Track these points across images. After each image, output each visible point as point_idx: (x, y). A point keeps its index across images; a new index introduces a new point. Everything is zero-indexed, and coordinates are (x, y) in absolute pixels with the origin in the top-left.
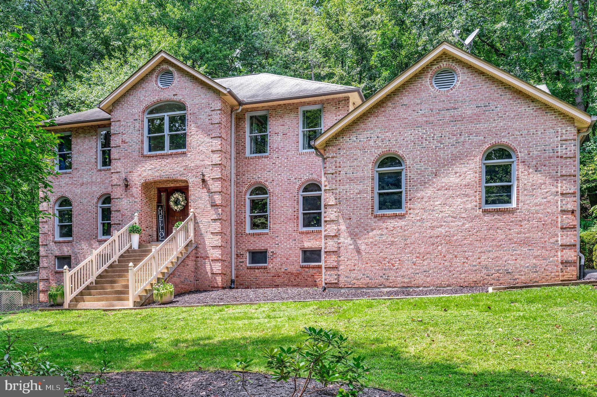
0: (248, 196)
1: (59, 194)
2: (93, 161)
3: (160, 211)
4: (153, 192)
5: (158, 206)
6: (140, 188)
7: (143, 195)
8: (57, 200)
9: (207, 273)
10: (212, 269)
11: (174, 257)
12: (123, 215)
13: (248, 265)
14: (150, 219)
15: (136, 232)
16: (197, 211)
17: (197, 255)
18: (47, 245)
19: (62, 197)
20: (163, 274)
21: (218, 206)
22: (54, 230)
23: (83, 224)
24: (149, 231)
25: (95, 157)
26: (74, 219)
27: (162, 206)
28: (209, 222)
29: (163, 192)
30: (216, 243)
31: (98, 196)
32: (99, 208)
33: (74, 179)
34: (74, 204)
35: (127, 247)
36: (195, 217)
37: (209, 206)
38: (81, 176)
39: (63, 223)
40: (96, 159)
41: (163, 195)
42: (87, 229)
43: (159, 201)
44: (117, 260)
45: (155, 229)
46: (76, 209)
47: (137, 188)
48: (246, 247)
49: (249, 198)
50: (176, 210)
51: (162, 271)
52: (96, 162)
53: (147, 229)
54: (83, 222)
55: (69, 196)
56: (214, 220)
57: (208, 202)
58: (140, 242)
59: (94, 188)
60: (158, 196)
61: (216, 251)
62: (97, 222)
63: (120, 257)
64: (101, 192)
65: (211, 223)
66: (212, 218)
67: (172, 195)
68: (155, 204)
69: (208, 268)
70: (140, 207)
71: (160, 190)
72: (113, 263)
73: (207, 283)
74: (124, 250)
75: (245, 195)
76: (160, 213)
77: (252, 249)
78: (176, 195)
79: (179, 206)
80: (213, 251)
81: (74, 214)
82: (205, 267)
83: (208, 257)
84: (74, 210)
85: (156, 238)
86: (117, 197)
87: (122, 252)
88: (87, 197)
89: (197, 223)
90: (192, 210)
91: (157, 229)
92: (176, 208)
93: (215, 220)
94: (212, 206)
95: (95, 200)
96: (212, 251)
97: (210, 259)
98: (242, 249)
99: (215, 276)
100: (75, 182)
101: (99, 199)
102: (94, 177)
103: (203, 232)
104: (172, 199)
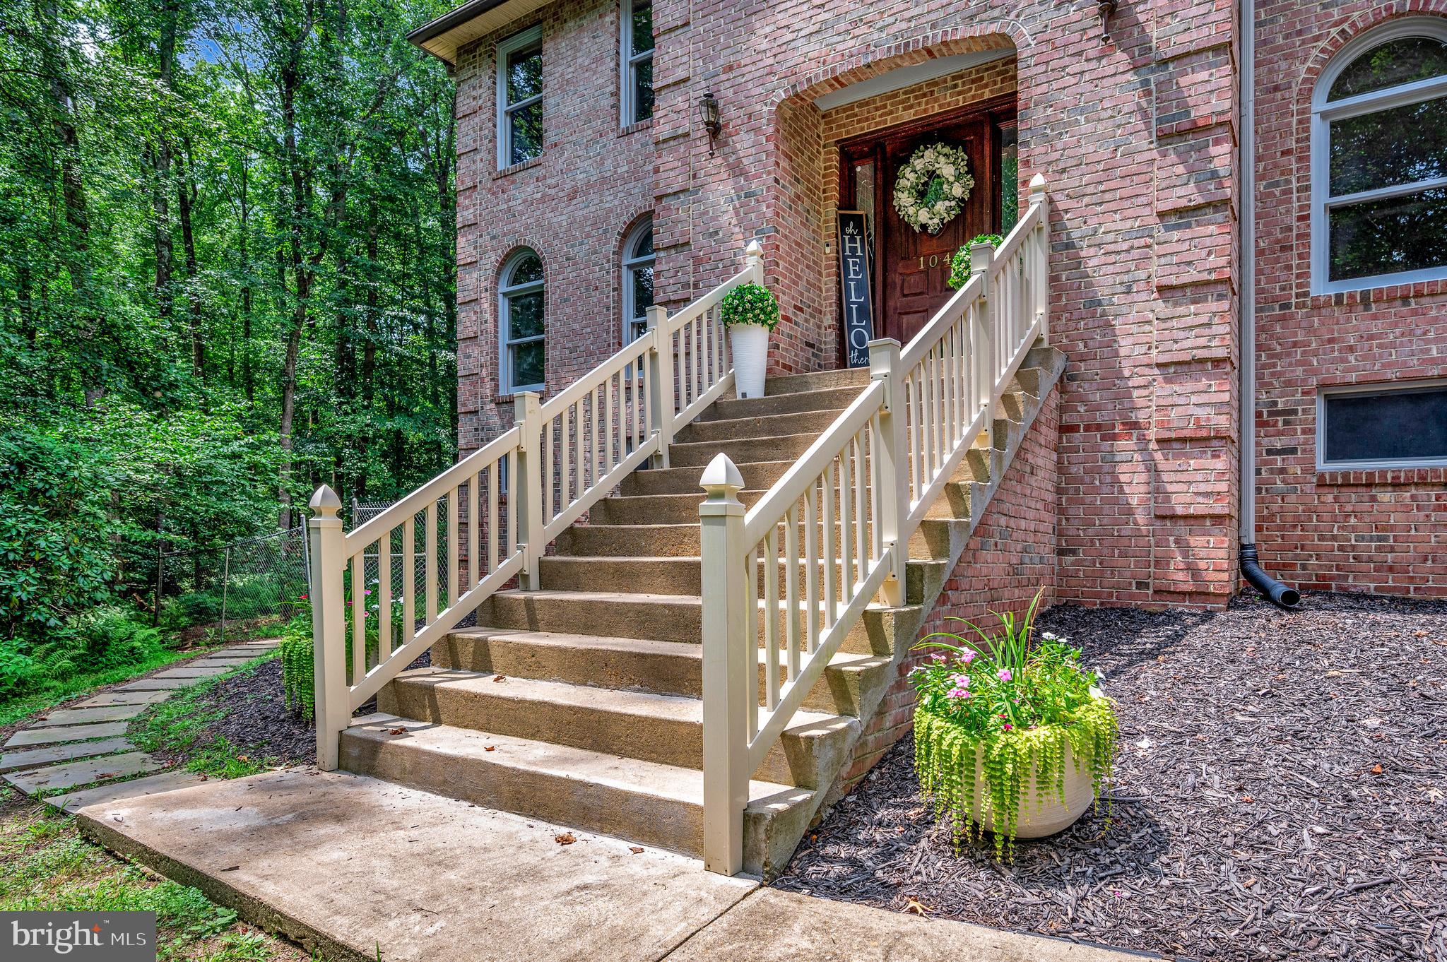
0: (1319, 104)
1: (509, 242)
2: (606, 102)
3: (852, 240)
4: (820, 164)
5: (843, 221)
6: (771, 130)
7: (784, 163)
8: (503, 264)
9: (1130, 512)
10: (1157, 489)
11: (977, 428)
12: (698, 261)
13: (1322, 465)
14: (812, 276)
15: (756, 319)
16: (1066, 181)
17: (1068, 419)
18: (476, 412)
19: (518, 249)
20: (936, 533)
21: (1208, 128)
22: (494, 363)
23: (575, 333)
24: (804, 327)
25: (612, 88)
26: (549, 319)
27: (858, 221)
28: (1146, 231)
29: (862, 157)
30: (1190, 345)
31: (621, 227)
32: (624, 269)
33: (549, 181)
34: (550, 267)
35: (713, 391)
36: (1054, 215)
37: (1142, 142)
38: (570, 169)
39: (521, 336)
40: (616, 94)
41: (863, 171)
42: (588, 348)
43: (848, 198)
44: (665, 452)
45: (829, 320)
46: (555, 283)
47: (756, 130)
48: (1315, 372)
49: (1324, 115)
50: (924, 227)
51: (929, 517)
52: (616, 106)
53: (800, 318)
54: (576, 326)
55: (535, 241)
56: (1179, 212)
57: (1137, 122)
58: (769, 371)
59: (610, 201)
60: (841, 177)
61: (1189, 386)
62: (619, 319)
63: (680, 437)
64: (632, 210)
65: (1161, 235)
66: (1163, 206)
67: (906, 161)
68: (831, 210)
69: (1135, 486)
70: (769, 213)
71: (850, 153)
72: (645, 465)
73: (1130, 568)
74: (701, 402)
75: (1306, 96)
76: (853, 250)
77: (1353, 377)
78: (925, 159)
79: (940, 206)
80: (1170, 388)
81: (551, 299)
82: (1116, 481)
83: (1135, 425)
84: (549, 287)
85: (833, 356)
86: (676, 188)
87: (691, 411)
88: (588, 236)
89: (1070, 245)
90: (1038, 180)
91: (840, 319)
92: (923, 216)
93: (1183, 215)
94: (1164, 138)
95: (613, 243)
96: (1161, 389)
97: (1152, 434)
98: (1288, 383)
99: (1182, 529)
100: (553, 191)
101: (624, 236)
102: (608, 163)
103: (1102, 292)
104: (908, 177)
